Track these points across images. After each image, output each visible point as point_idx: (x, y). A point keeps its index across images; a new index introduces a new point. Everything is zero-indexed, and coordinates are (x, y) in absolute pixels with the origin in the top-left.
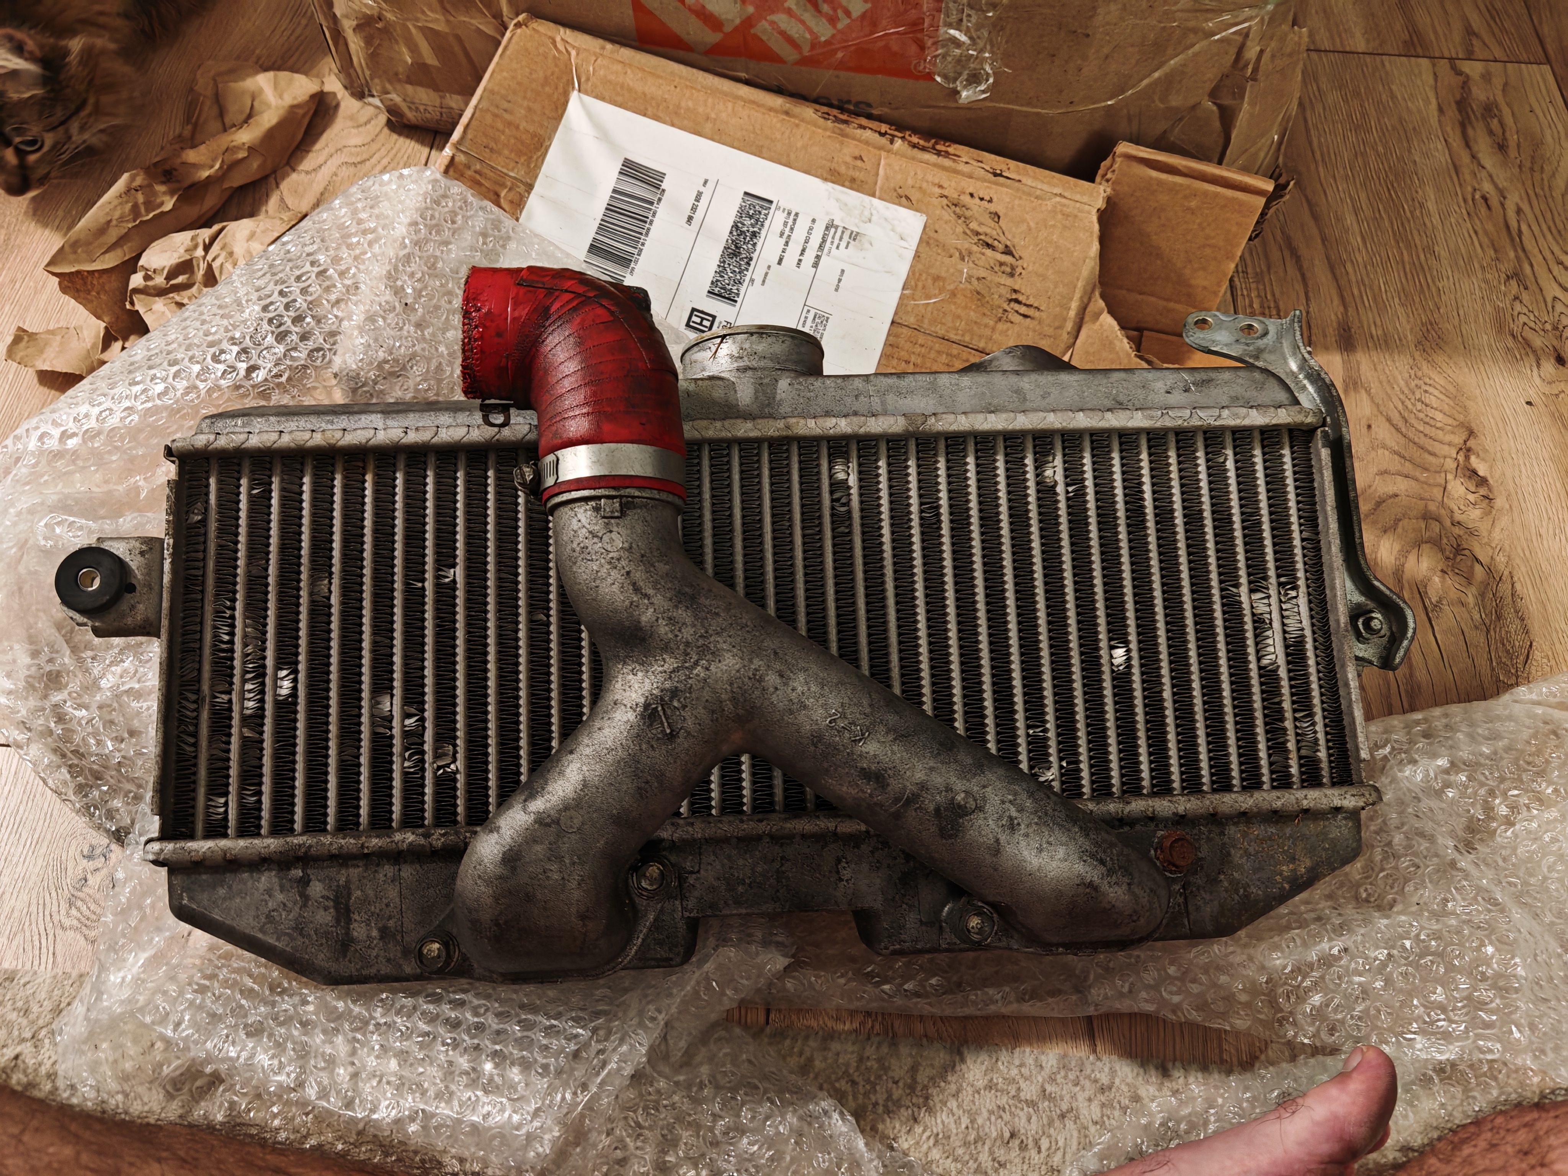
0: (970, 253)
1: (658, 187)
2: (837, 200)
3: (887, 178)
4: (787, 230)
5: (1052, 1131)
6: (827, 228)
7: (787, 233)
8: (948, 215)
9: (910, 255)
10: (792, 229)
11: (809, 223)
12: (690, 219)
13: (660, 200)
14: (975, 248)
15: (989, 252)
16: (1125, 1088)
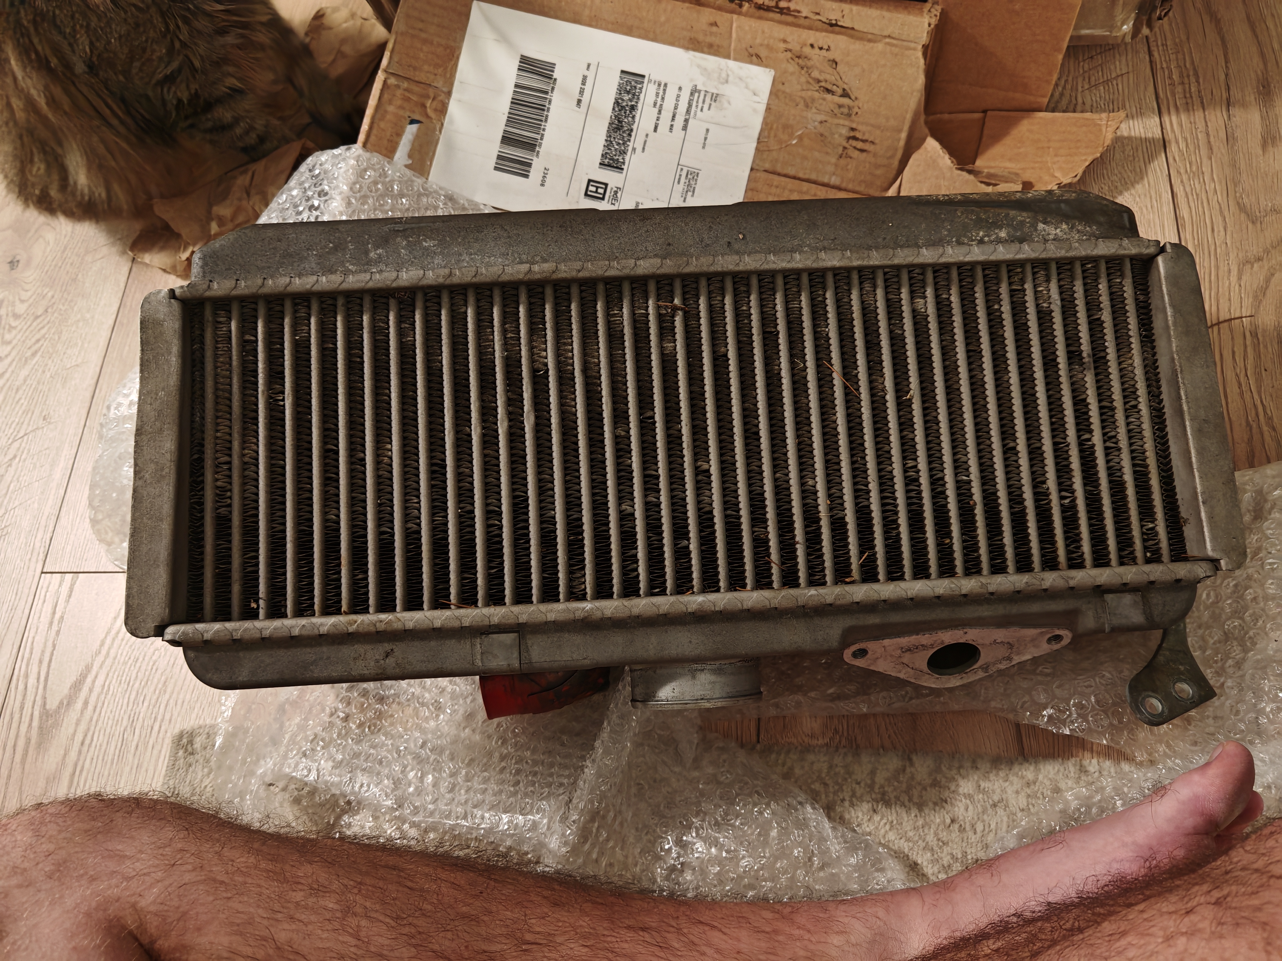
0: (813, 100)
1: (550, 77)
2: (699, 66)
3: (739, 40)
4: (659, 100)
5: (985, 817)
6: (692, 94)
7: (659, 103)
8: (792, 67)
9: (762, 108)
10: (663, 99)
11: (676, 91)
12: (579, 101)
13: (553, 89)
14: (816, 95)
15: (829, 97)
16: (1048, 783)
